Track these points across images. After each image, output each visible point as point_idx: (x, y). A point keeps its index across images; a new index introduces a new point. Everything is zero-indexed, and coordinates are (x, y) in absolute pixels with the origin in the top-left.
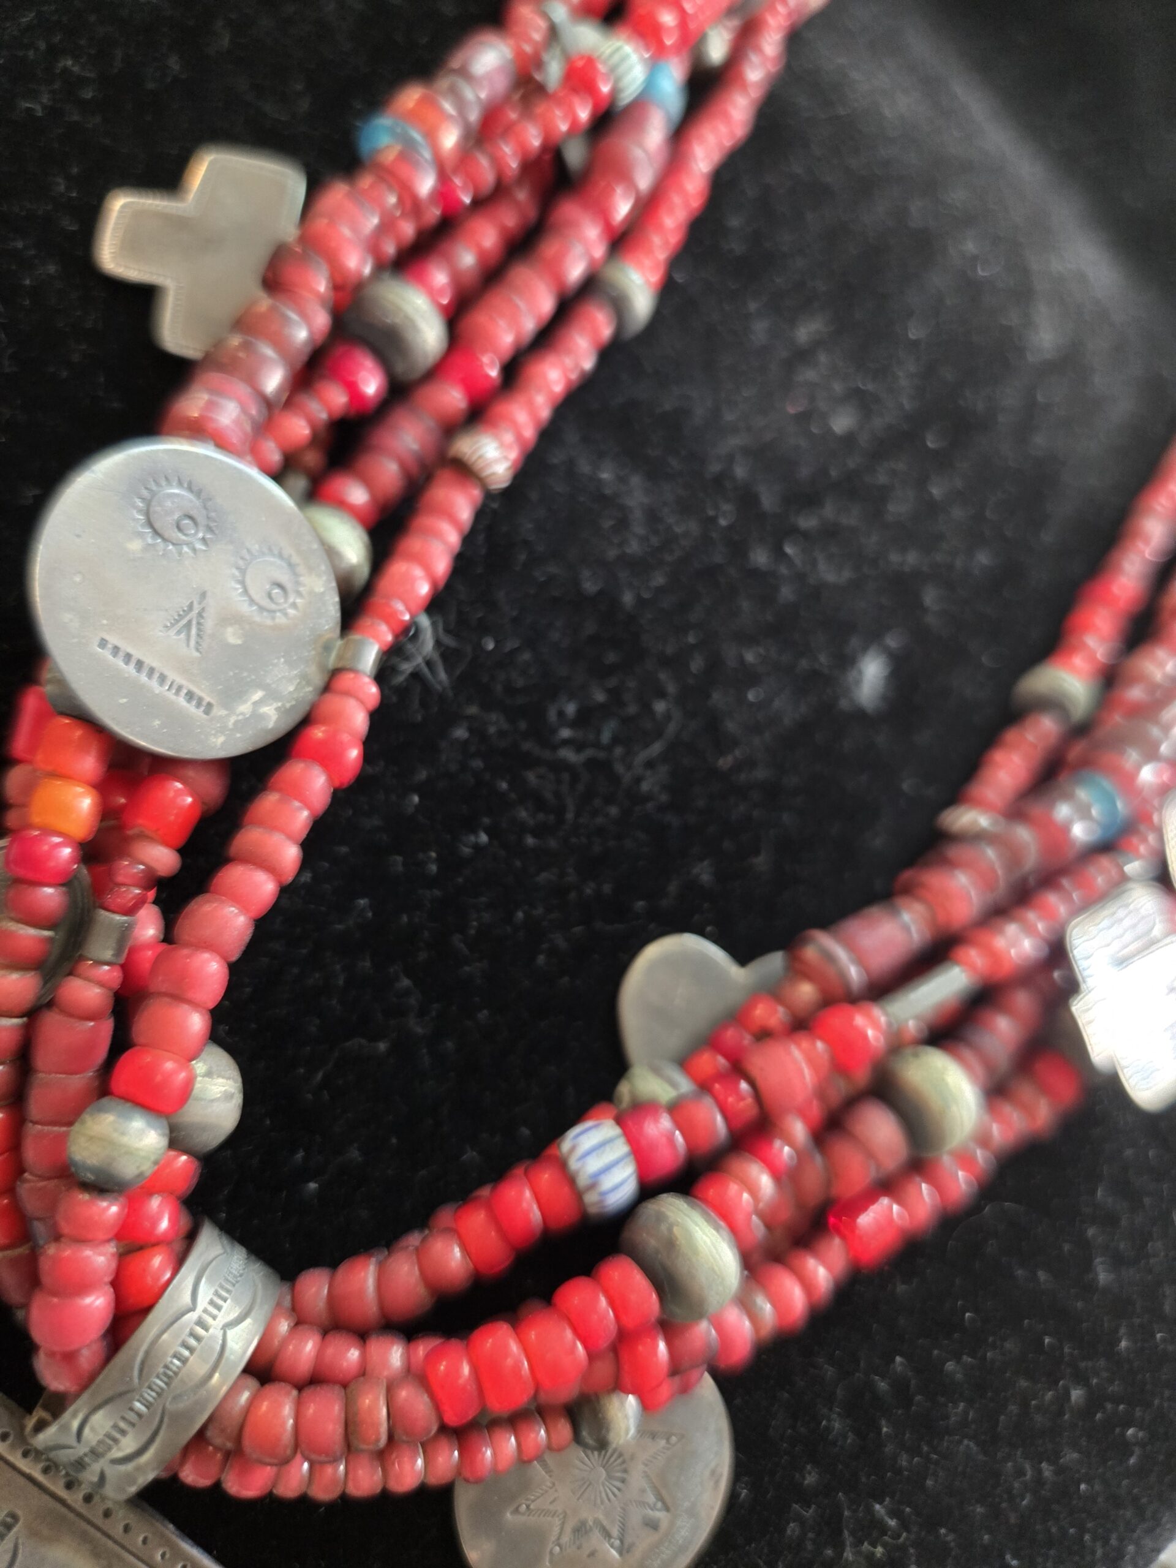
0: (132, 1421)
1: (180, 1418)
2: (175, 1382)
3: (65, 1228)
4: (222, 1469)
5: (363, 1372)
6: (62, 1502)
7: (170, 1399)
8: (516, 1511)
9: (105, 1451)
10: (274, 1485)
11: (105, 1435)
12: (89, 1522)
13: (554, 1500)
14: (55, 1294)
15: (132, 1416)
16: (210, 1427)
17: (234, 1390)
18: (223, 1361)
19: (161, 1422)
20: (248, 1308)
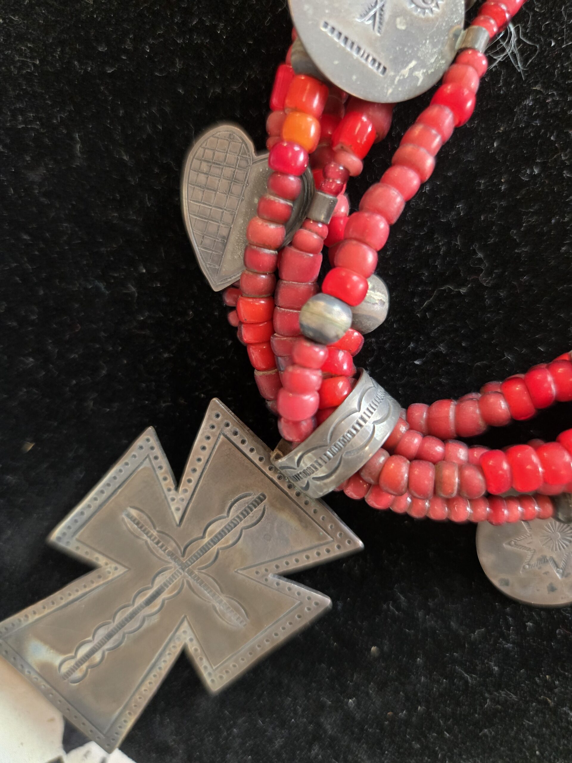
0: (325, 461)
1: (348, 463)
2: (348, 445)
3: (297, 359)
4: (366, 493)
5: (444, 458)
6: (287, 494)
7: (345, 453)
8: (509, 544)
9: (311, 473)
10: (392, 505)
11: (311, 465)
12: (298, 505)
13: (530, 543)
14: (291, 392)
15: (325, 458)
16: (364, 471)
17: (377, 455)
18: (373, 439)
19: (340, 463)
20: (385, 416)
